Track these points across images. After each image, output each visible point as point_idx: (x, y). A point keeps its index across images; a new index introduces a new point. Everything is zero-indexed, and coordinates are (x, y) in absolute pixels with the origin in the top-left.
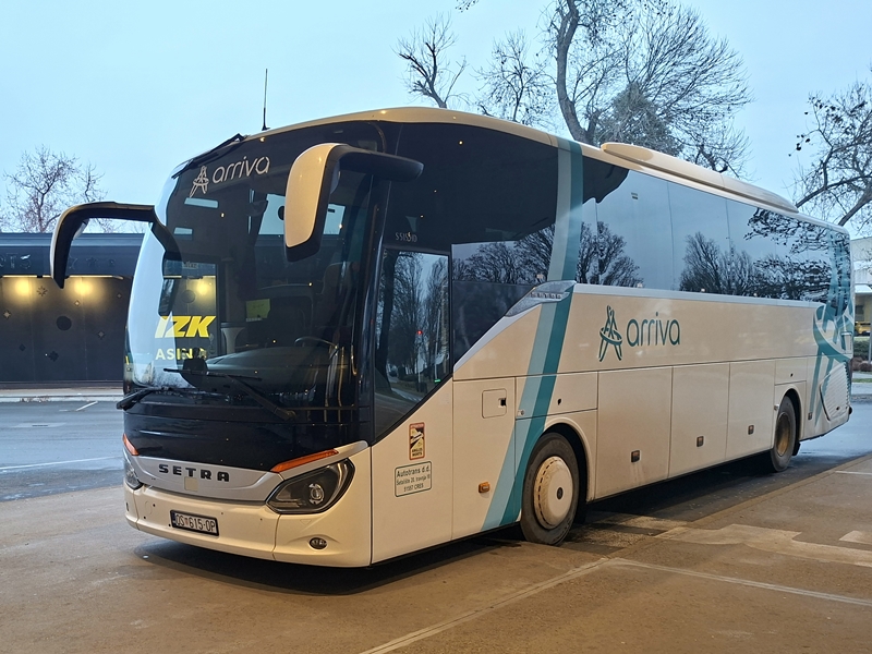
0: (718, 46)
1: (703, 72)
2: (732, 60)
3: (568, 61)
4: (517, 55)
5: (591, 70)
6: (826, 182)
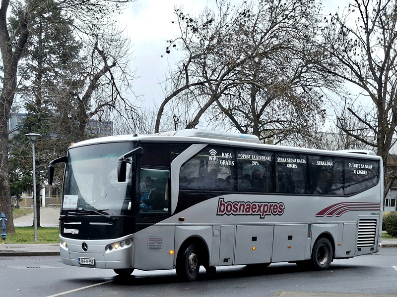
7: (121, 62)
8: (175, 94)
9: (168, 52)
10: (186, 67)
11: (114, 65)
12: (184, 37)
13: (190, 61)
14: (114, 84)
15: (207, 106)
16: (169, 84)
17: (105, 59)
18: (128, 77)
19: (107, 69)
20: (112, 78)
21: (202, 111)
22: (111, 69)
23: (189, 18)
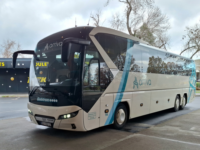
0: (164, 15)
1: (160, 21)
2: (167, 19)
3: (129, 18)
4: (117, 17)
5: (135, 20)
6: (189, 46)
7: (168, 42)
8: (185, 50)
9: (183, 39)
10: (189, 42)
11: (166, 43)
12: (189, 34)
13: (190, 41)
14: (165, 48)
15: (195, 53)
16: (183, 48)
17: (163, 42)
18: (170, 46)
19: (163, 45)
20: (165, 47)
21: (193, 55)
22: (165, 45)
23: (190, 29)
